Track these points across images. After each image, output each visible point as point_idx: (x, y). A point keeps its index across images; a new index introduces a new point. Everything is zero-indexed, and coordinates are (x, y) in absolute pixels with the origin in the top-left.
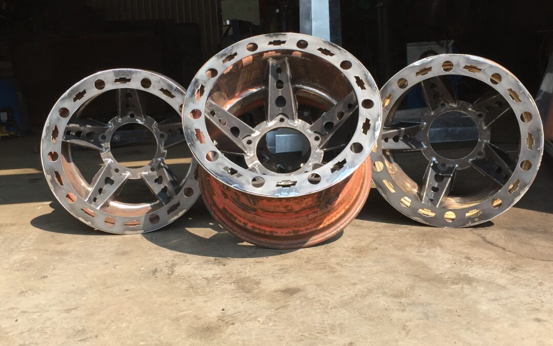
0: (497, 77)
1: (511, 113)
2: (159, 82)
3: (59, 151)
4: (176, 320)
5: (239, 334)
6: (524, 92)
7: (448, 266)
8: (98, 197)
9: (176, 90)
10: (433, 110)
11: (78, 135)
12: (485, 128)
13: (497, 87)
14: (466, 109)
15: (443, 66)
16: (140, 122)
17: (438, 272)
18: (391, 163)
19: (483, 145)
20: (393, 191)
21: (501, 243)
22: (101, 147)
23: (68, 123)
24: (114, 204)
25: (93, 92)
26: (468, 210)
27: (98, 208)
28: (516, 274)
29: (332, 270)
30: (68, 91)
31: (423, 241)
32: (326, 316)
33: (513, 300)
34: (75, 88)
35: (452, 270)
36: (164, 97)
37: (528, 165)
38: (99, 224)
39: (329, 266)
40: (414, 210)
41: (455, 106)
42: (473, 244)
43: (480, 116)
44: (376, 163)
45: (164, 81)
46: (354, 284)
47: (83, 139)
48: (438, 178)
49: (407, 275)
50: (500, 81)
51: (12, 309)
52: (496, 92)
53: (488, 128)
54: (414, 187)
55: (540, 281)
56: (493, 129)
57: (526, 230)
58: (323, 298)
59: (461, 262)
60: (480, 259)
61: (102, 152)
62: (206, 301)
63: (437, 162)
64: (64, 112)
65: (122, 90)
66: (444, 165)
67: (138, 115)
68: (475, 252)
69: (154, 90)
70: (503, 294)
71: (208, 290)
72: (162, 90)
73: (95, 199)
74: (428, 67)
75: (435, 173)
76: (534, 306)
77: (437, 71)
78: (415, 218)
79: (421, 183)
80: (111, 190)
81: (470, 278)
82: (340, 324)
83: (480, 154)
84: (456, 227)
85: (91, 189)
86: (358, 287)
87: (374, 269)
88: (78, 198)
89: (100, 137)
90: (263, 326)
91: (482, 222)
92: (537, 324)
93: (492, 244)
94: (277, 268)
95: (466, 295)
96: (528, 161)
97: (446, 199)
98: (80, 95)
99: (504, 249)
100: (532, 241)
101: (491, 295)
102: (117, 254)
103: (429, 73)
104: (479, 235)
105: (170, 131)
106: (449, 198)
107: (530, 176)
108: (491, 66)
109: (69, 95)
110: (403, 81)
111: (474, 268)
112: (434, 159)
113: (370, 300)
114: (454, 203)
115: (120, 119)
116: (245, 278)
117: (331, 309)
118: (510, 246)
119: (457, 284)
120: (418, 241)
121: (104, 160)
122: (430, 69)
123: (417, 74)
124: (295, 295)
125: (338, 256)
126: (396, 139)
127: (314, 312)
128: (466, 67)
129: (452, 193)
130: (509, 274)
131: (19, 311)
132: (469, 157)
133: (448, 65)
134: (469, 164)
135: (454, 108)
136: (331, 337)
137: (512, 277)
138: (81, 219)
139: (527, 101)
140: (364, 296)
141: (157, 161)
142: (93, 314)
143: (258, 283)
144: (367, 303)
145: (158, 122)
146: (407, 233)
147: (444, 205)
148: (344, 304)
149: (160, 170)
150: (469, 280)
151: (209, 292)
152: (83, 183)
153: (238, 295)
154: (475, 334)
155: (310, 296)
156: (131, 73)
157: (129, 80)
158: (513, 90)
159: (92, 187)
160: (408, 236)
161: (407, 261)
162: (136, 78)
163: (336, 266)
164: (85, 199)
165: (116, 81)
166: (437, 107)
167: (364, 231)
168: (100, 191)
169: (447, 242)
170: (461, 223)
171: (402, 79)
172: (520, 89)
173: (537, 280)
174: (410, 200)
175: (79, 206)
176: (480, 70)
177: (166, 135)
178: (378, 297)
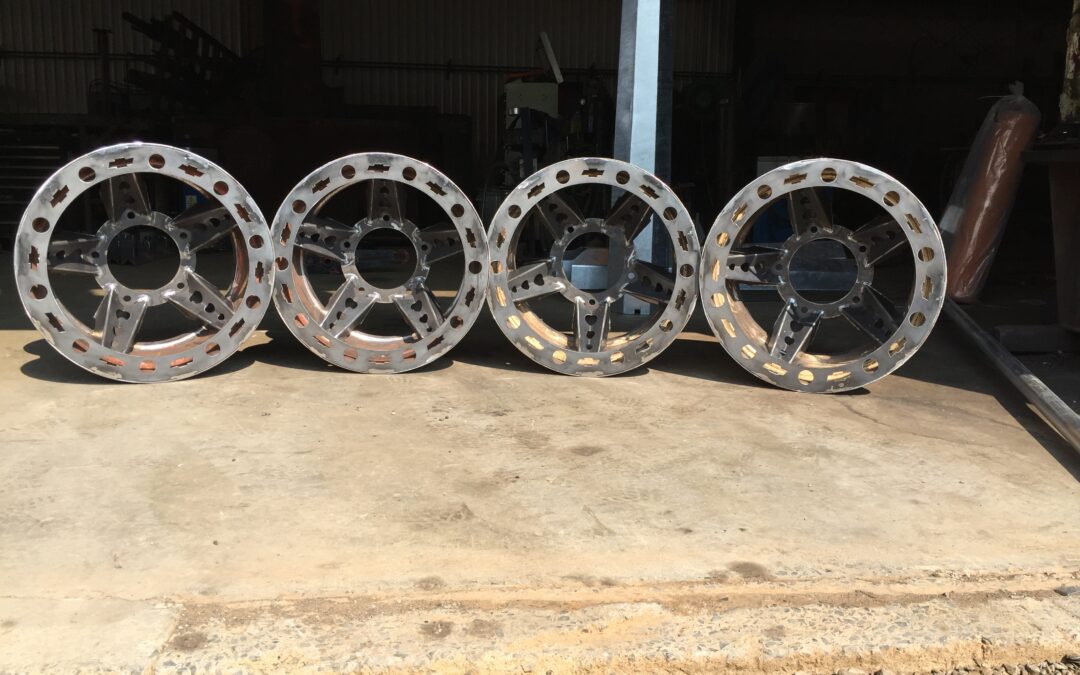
0: (894, 196)
1: (907, 248)
2: (426, 173)
3: (289, 257)
4: (440, 472)
5: (522, 493)
6: (927, 221)
7: (799, 435)
8: (336, 322)
9: (448, 184)
10: (800, 234)
11: (315, 238)
12: (867, 265)
13: (892, 210)
14: (845, 238)
15: (823, 174)
16: (396, 227)
17: (785, 442)
18: (734, 300)
19: (862, 288)
20: (733, 335)
21: (873, 413)
22: (344, 257)
23: (304, 222)
24: (356, 335)
25: (339, 182)
26: (831, 371)
27: (336, 337)
28: (890, 450)
29: (645, 431)
30: (306, 178)
31: (768, 405)
32: (635, 480)
33: (884, 477)
34: (316, 175)
35: (804, 440)
36: (431, 194)
37: (920, 319)
38: (336, 357)
39: (641, 426)
40: (758, 363)
41: (830, 231)
42: (834, 413)
43: (863, 249)
44: (715, 296)
45: (432, 172)
46: (674, 448)
47: (320, 244)
48: (796, 326)
49: (744, 442)
50: (897, 202)
51: (227, 447)
52: (889, 217)
53: (871, 266)
54: (762, 336)
55: (921, 459)
56: (876, 267)
57: (906, 401)
58: (632, 461)
59: (817, 432)
60: (842, 430)
61: (344, 264)
62: (478, 455)
63: (795, 305)
64: (299, 206)
65: (376, 180)
66: (804, 310)
67: (394, 218)
68: (836, 422)
69: (420, 184)
70: (871, 470)
71: (480, 442)
72: (430, 184)
73: (332, 326)
74: (801, 173)
75: (791, 320)
76: (911, 486)
77: (813, 180)
78: (758, 375)
79: (771, 332)
80: (353, 315)
81: (829, 450)
82: (654, 490)
83: (856, 299)
84: (814, 392)
85: (326, 313)
86: (678, 451)
87: (701, 432)
88: (311, 321)
89: (342, 244)
90: (553, 487)
91: (848, 389)
92: (913, 506)
93: (860, 414)
94: (572, 424)
95: (821, 469)
96: (920, 314)
97: (801, 356)
98: (322, 185)
99: (875, 421)
100: (914, 415)
101: (856, 471)
102: (361, 395)
103: (803, 181)
104: (843, 403)
105: (436, 241)
106: (807, 355)
107: (922, 334)
108: (888, 181)
109: (308, 183)
110: (765, 189)
111: (834, 440)
112: (793, 300)
113: (693, 466)
114: (813, 360)
115: (370, 222)
116: (529, 432)
117: (643, 473)
118: (884, 417)
119: (810, 456)
120: (760, 404)
121: (345, 275)
122: (804, 176)
123: (787, 181)
124: (595, 455)
125: (654, 416)
126: (745, 268)
127: (620, 476)
128: (854, 179)
129: (811, 349)
130: (880, 449)
131: (236, 450)
132: (842, 303)
133: (829, 174)
134: (839, 312)
135: (828, 234)
136: (642, 504)
137: (884, 453)
138: (313, 349)
139: (930, 233)
140: (686, 462)
141: (415, 281)
142: (331, 460)
143: (547, 439)
144: (689, 469)
145: (420, 228)
146: (746, 395)
147: (799, 363)
148: (660, 469)
149: (420, 294)
150: (827, 453)
151: (482, 444)
152: (317, 304)
153: (520, 450)
154: (831, 513)
155: (615, 457)
156: (391, 158)
157: (387, 169)
158: (914, 216)
159: (328, 309)
160: (747, 399)
161: (745, 426)
162: (397, 166)
163: (650, 426)
164: (320, 323)
165: (370, 168)
166: (805, 231)
167: (688, 389)
168: (339, 315)
169: (799, 409)
170: (820, 387)
171: (764, 186)
172: (923, 216)
173: (918, 458)
174: (755, 351)
175: (311, 332)
176: (872, 185)
177: (429, 247)
178: (706, 464)
